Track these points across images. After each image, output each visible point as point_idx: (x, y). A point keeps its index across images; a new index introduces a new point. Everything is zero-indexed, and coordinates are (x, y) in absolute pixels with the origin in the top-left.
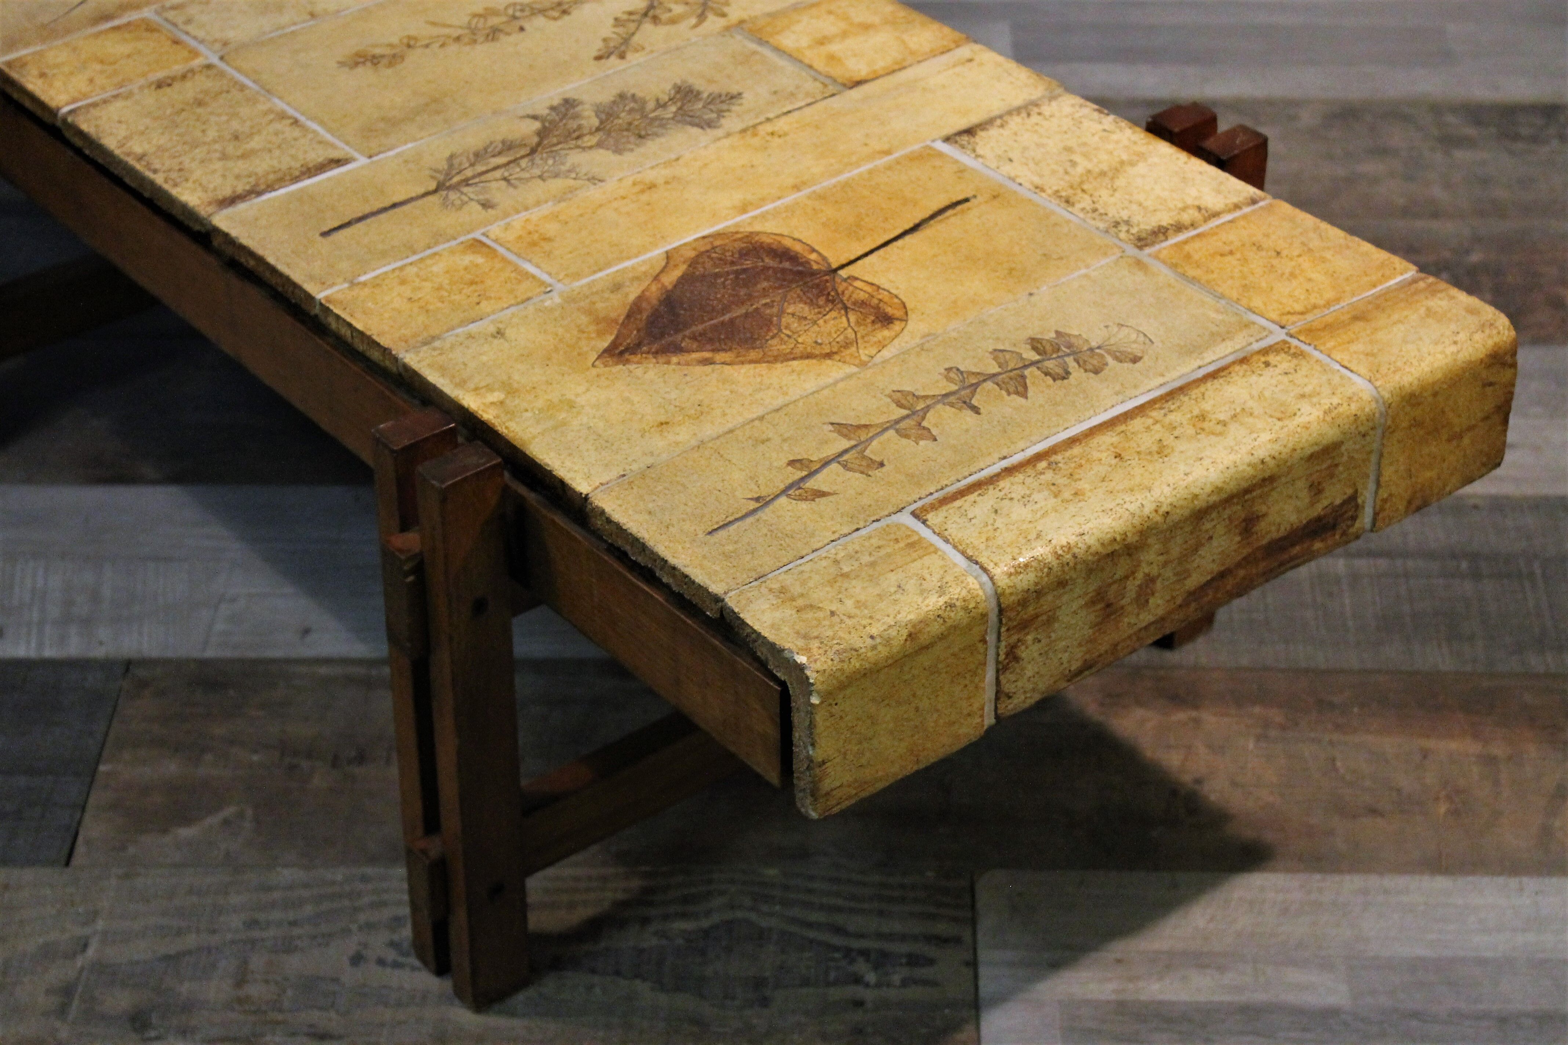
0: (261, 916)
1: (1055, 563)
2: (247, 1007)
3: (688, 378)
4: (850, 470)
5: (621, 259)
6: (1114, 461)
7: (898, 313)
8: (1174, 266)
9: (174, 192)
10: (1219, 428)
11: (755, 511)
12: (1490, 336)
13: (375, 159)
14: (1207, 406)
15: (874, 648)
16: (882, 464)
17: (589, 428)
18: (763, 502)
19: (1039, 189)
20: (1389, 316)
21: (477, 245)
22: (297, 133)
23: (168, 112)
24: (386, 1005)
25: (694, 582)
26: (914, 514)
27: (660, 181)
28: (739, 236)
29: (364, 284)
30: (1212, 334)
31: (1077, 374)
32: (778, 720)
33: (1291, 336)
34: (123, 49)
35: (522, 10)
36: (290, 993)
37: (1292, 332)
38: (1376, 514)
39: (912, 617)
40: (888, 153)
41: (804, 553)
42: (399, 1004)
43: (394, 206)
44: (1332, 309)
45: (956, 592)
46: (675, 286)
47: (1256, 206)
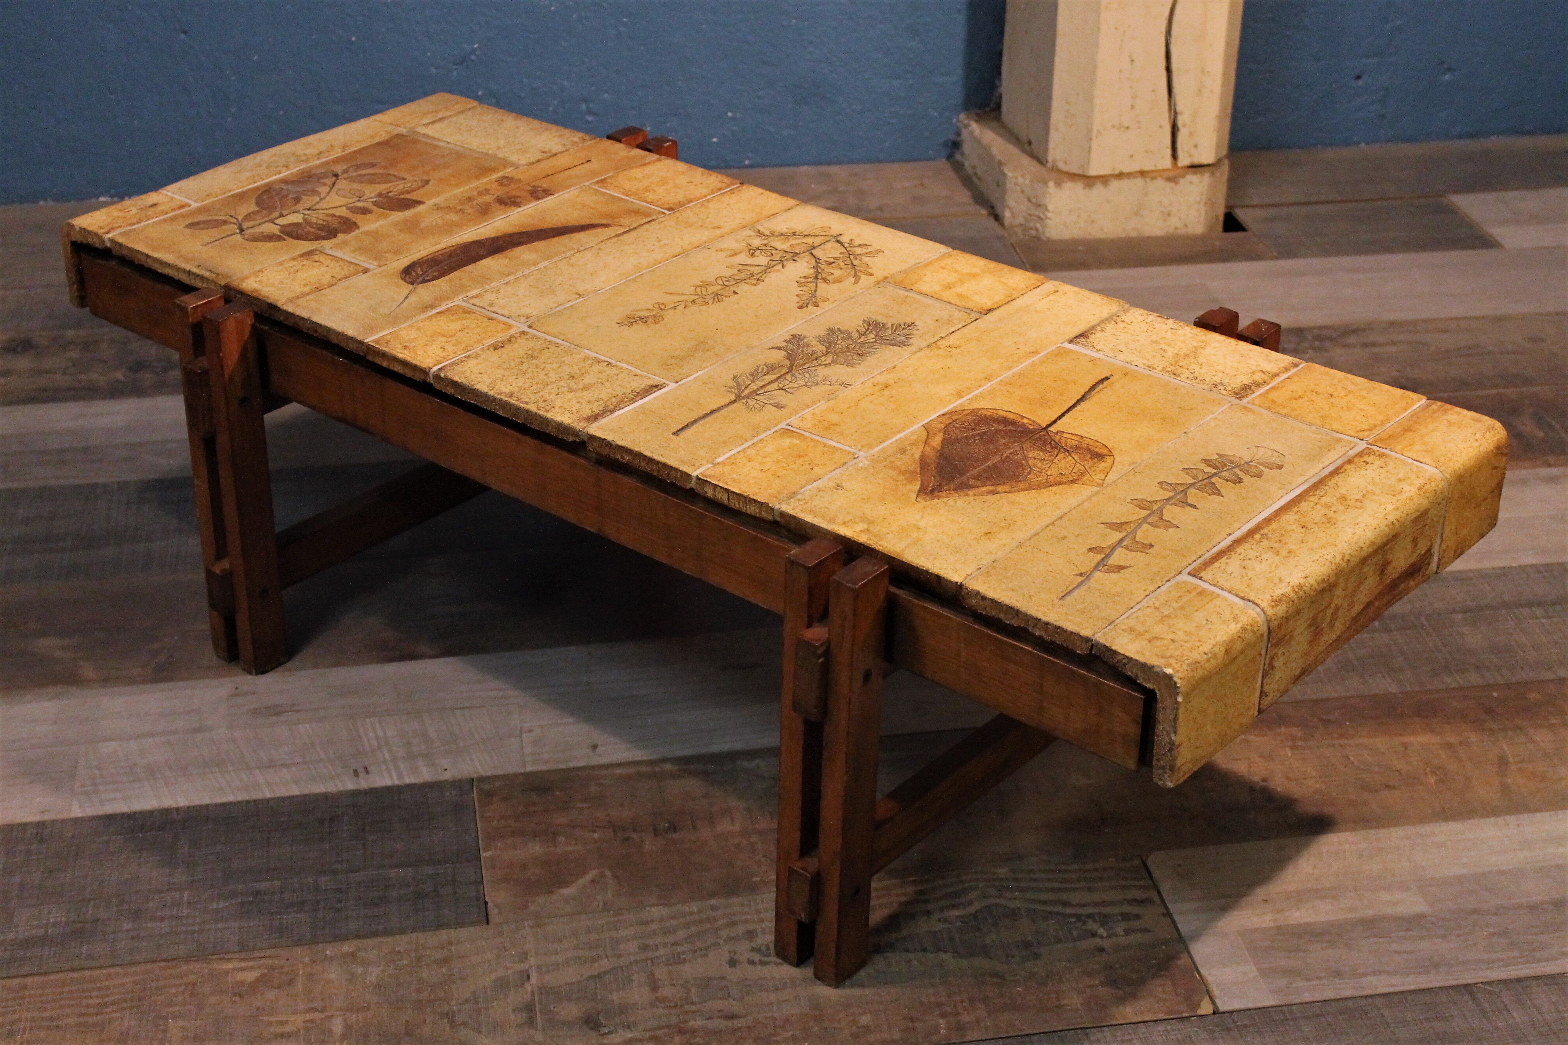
0: (651, 942)
1: (1295, 597)
2: (667, 1004)
3: (987, 504)
4: (1131, 551)
5: (895, 434)
6: (1303, 530)
7: (1105, 451)
8: (1268, 408)
9: (549, 415)
10: (1358, 504)
11: (1082, 583)
12: (1494, 435)
13: (680, 383)
14: (1343, 491)
15: (1208, 660)
16: (1152, 546)
17: (938, 541)
18: (1085, 576)
19: (1151, 368)
20: (1426, 427)
21: (787, 432)
22: (614, 371)
23: (513, 364)
24: (767, 990)
25: (1066, 631)
26: (1189, 574)
27: (891, 382)
28: (966, 412)
29: (723, 463)
30: (1320, 448)
31: (1246, 479)
32: (1140, 721)
33: (1371, 445)
34: (456, 326)
35: (728, 281)
36: (693, 990)
37: (1370, 441)
38: (1439, 560)
39: (1225, 638)
40: (1036, 352)
41: (1132, 605)
42: (777, 989)
43: (712, 412)
44: (1387, 426)
45: (1244, 620)
46: (942, 447)
47: (1299, 368)
